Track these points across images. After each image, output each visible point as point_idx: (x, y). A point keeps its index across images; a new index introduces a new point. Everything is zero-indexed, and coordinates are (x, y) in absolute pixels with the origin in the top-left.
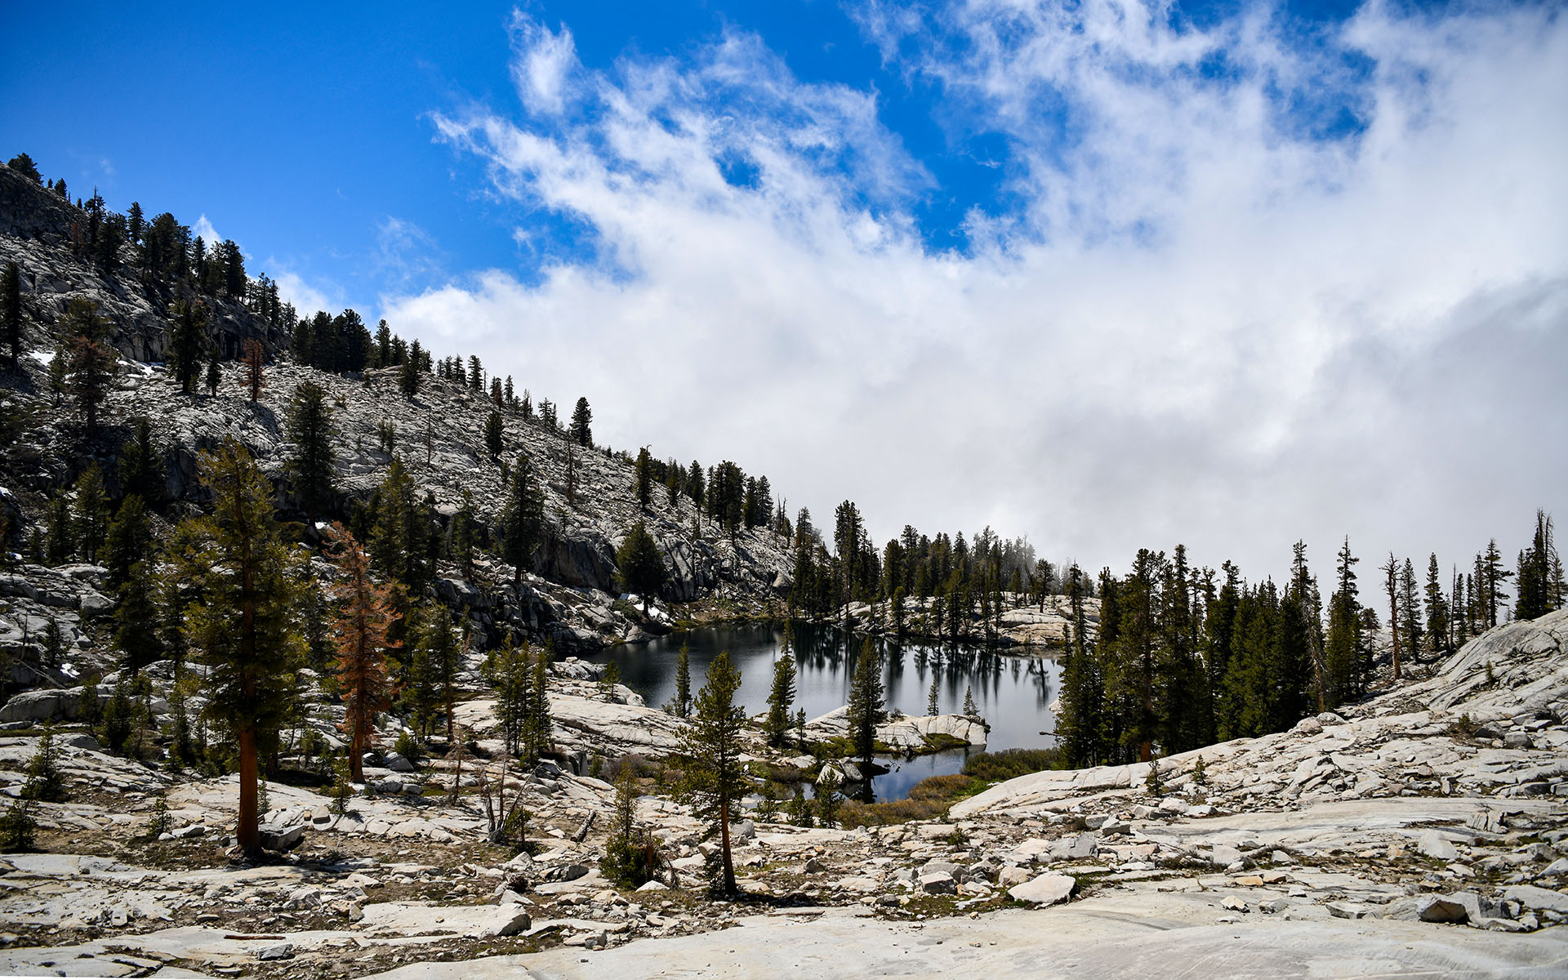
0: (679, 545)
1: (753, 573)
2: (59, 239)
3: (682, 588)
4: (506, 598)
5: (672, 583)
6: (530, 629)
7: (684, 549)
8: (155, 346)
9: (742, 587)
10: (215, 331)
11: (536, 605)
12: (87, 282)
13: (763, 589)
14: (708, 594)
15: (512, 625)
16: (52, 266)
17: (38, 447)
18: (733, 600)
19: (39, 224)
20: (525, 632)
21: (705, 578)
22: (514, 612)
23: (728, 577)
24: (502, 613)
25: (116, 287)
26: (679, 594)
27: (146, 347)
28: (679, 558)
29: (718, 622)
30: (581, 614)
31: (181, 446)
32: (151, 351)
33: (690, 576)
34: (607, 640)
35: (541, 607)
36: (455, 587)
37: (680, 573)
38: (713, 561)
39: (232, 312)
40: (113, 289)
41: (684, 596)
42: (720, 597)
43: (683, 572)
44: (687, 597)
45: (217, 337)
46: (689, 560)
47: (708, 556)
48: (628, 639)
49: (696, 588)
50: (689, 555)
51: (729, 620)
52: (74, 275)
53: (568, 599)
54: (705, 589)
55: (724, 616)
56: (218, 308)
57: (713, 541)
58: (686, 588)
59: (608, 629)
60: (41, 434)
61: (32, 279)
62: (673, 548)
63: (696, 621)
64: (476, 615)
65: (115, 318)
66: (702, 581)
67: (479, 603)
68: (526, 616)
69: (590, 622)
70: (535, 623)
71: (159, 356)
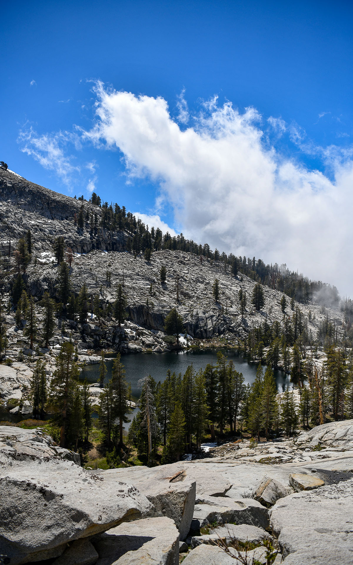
0: (212, 316)
1: (244, 329)
2: (72, 218)
3: (206, 333)
4: (108, 332)
5: (201, 331)
6: (114, 343)
7: (214, 318)
8: (85, 248)
9: (235, 335)
10: (108, 242)
11: (121, 335)
12: (72, 230)
13: (245, 336)
14: (217, 336)
15: (107, 341)
16: (64, 227)
17: (6, 281)
18: (227, 339)
19: (68, 215)
20: (111, 344)
21: (219, 330)
22: (109, 337)
23: (231, 330)
24: (105, 337)
25: (81, 231)
26: (204, 335)
27: (82, 248)
28: (210, 321)
29: (214, 347)
30: (141, 340)
31: (38, 280)
32: (84, 250)
33: (212, 328)
34: (144, 349)
35: (123, 336)
36: (90, 327)
37: (207, 326)
38: (227, 323)
39: (118, 236)
40: (80, 232)
41: (206, 336)
42: (222, 338)
43: (209, 327)
44: (208, 336)
45: (109, 244)
46: (214, 323)
47: (225, 320)
48: (154, 350)
49: (213, 333)
50: (215, 321)
51: (220, 347)
52: (69, 229)
53: (142, 334)
54: (217, 334)
55: (217, 345)
56: (113, 235)
57: (236, 315)
58: (208, 333)
59: (149, 346)
60: (9, 277)
61: (55, 231)
62: (208, 317)
63: (201, 346)
64: (95, 337)
65: (73, 241)
66: (217, 331)
67: (97, 333)
68: (114, 339)
69: (143, 343)
70: (117, 341)
71: (86, 251)
